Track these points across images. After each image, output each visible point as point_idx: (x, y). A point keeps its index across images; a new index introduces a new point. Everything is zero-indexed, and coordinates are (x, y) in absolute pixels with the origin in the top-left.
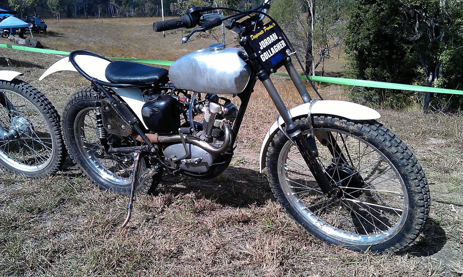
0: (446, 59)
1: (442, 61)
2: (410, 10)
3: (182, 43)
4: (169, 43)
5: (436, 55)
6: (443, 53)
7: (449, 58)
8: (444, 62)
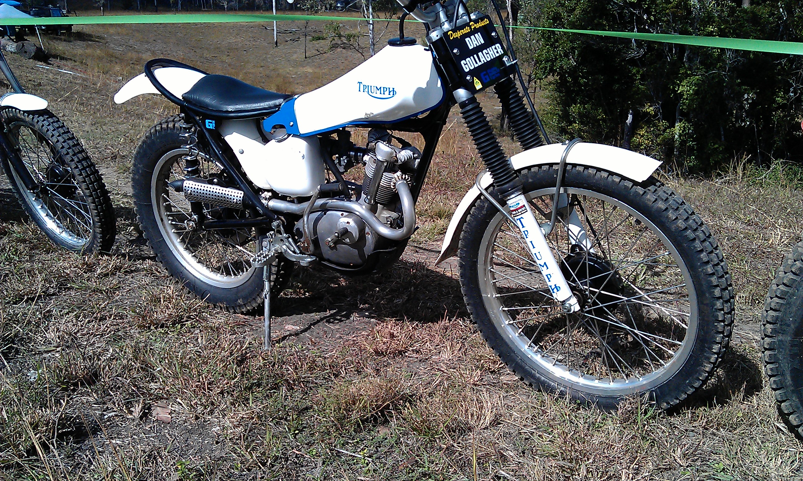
0: (689, 91)
1: (681, 95)
2: (624, 9)
3: (306, 58)
4: (284, 56)
5: (674, 84)
6: (685, 81)
7: (693, 90)
8: (685, 97)
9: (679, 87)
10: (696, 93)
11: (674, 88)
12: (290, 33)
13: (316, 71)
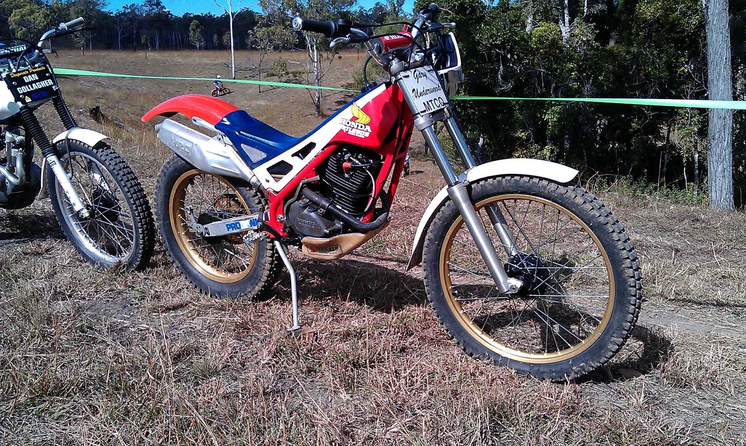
0: (553, 119)
2: (491, 50)
3: (260, 92)
4: (240, 91)
5: (541, 113)
6: (550, 110)
7: (556, 117)
8: (550, 124)
9: (545, 116)
10: (559, 120)
11: (541, 116)
12: (250, 70)
13: (268, 104)
